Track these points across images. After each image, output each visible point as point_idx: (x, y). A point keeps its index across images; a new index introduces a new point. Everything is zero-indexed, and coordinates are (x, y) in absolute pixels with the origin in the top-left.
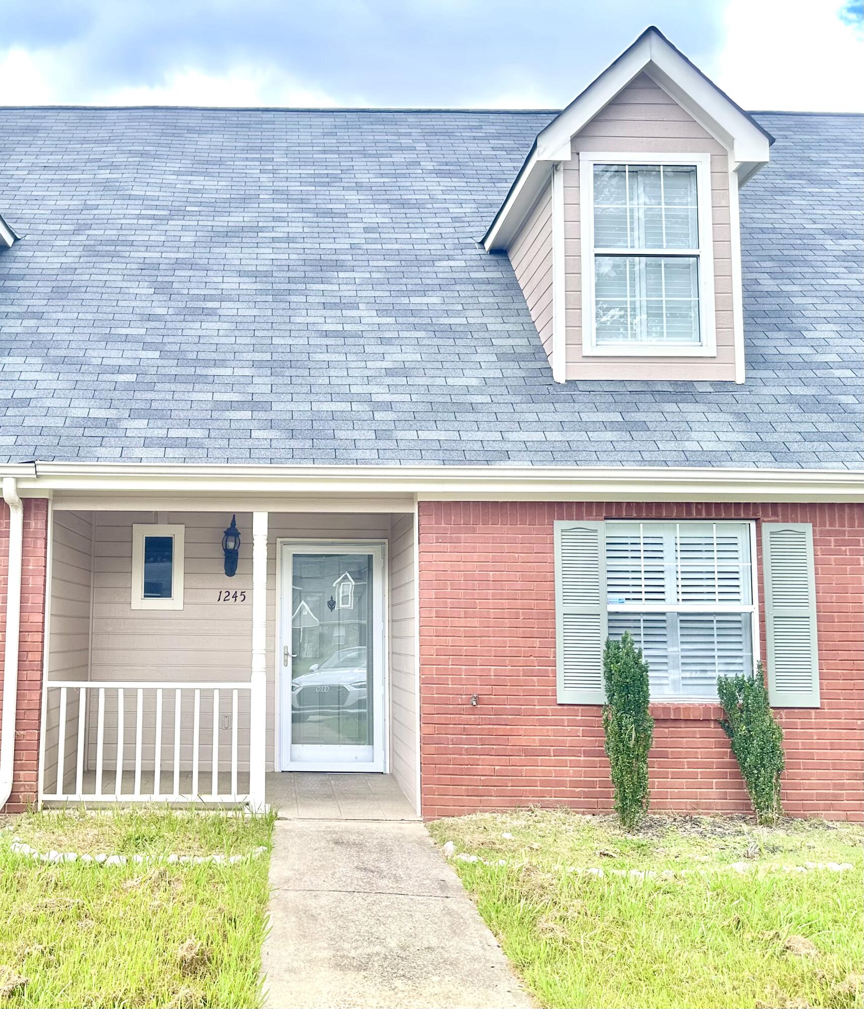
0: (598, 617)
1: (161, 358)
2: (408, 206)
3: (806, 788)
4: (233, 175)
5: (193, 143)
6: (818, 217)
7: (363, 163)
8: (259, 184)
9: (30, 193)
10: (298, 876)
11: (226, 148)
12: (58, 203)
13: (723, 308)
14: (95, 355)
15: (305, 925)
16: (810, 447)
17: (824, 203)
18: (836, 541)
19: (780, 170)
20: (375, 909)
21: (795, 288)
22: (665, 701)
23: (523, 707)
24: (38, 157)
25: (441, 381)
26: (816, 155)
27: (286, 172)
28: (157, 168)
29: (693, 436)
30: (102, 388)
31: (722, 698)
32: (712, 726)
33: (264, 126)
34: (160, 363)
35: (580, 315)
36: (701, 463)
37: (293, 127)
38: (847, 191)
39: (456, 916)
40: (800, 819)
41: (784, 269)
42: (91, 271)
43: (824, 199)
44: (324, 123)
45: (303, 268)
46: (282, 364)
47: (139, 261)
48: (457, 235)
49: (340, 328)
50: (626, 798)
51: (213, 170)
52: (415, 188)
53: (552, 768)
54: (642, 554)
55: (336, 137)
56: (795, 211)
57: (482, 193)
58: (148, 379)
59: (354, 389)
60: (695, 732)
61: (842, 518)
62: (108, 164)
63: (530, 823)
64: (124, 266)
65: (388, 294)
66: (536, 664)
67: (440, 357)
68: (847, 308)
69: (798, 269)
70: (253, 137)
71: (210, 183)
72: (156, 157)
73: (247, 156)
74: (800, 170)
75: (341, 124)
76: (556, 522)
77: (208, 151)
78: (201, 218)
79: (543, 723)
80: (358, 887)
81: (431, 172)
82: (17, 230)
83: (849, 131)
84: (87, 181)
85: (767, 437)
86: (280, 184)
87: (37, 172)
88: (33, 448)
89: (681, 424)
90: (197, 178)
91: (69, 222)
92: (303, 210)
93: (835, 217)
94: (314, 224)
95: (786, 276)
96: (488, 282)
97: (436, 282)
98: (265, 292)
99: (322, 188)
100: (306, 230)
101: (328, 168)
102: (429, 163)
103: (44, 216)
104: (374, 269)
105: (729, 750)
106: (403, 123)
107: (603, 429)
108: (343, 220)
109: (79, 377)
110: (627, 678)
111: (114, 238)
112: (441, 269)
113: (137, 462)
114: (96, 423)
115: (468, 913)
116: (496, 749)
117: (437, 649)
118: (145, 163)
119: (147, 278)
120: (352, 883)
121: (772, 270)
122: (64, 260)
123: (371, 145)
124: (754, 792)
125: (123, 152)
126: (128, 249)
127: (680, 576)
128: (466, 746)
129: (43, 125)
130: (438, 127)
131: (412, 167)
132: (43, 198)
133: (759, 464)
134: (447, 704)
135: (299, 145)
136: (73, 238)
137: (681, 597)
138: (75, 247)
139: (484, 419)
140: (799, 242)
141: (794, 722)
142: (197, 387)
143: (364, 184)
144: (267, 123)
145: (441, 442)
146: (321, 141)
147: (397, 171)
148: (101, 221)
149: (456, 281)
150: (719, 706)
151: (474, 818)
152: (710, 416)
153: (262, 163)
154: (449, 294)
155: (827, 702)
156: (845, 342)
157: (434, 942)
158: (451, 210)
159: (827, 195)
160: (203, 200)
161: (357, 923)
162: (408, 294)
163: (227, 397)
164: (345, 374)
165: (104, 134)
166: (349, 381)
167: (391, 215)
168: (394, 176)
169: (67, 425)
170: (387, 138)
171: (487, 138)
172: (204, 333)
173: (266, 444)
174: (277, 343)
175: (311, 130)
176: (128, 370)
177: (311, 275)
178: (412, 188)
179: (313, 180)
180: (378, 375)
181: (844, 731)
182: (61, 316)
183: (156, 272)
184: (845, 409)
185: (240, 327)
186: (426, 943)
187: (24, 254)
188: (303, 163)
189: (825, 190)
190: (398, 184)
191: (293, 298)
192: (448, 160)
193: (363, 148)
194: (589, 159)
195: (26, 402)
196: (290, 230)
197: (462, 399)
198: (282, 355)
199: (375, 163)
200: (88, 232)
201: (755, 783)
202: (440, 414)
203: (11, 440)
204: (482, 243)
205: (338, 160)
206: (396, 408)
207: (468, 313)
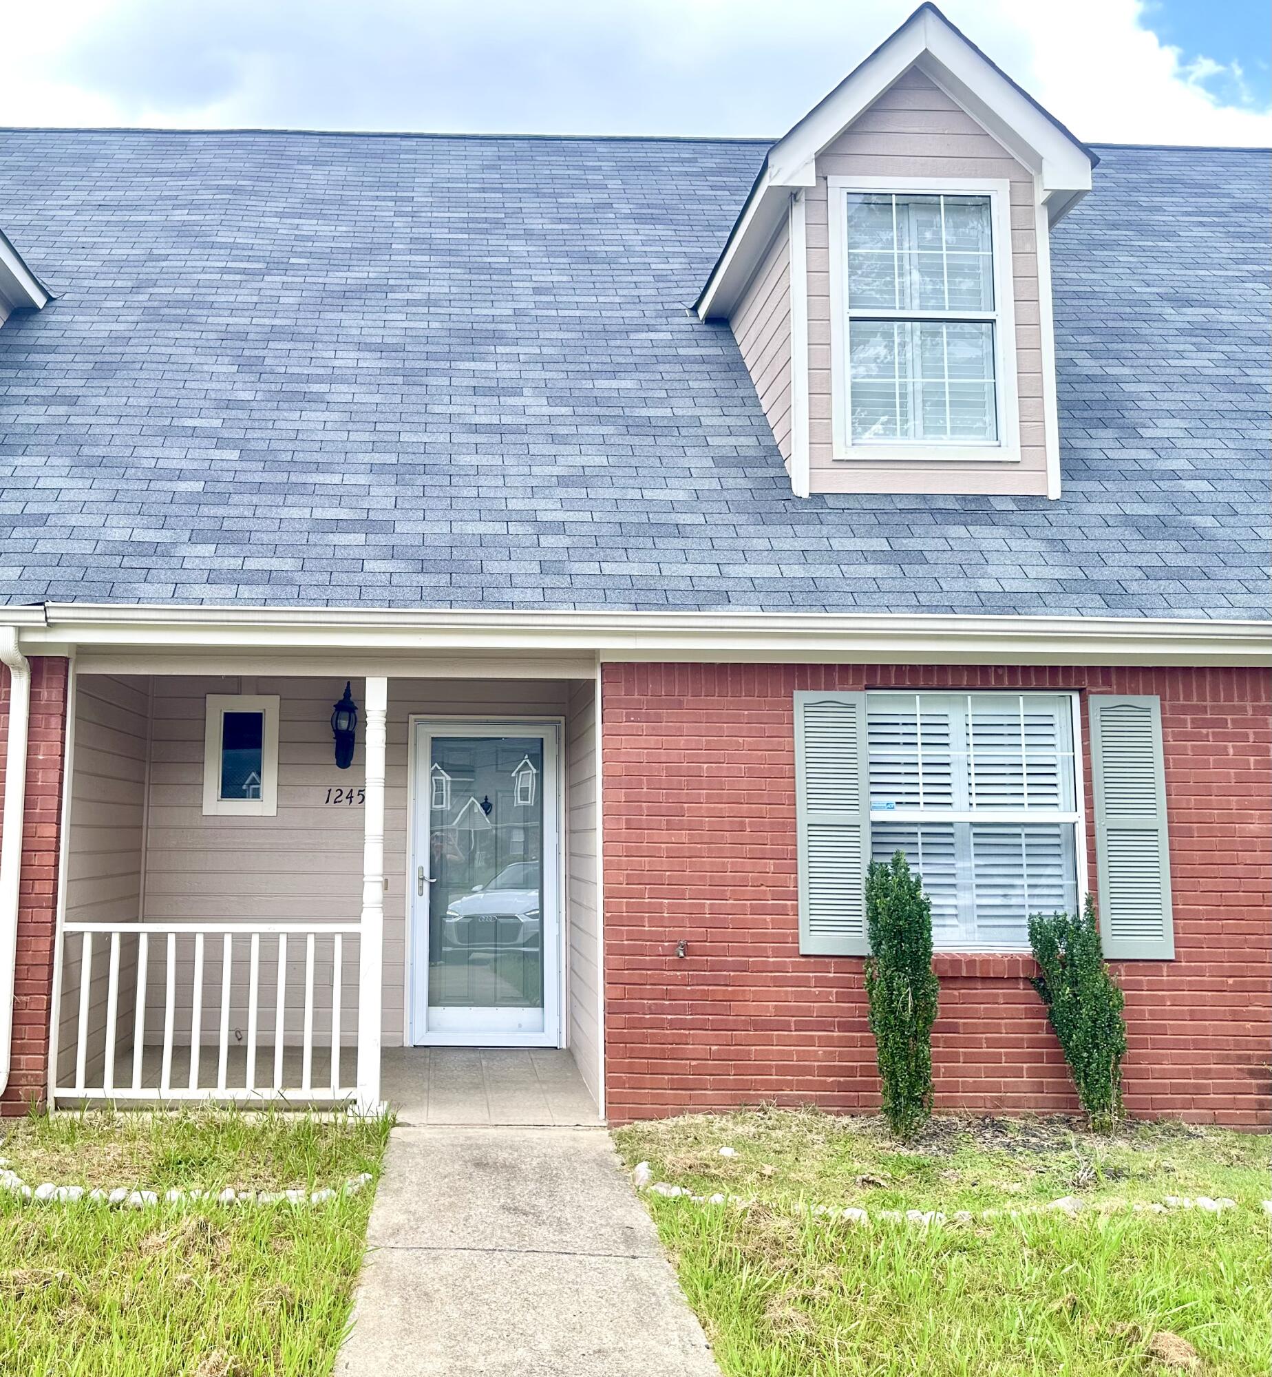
0: (857, 829)
1: (241, 459)
2: (595, 260)
3: (1156, 1076)
4: (358, 218)
5: (305, 176)
6: (1151, 278)
7: (535, 205)
8: (392, 230)
9: (75, 239)
10: (412, 1223)
11: (351, 183)
12: (113, 252)
13: (1028, 396)
14: (147, 455)
15: (413, 1311)
16: (1154, 587)
17: (1159, 260)
18: (1193, 721)
19: (1099, 217)
20: (523, 1280)
21: (1126, 371)
22: (954, 951)
23: (751, 959)
24: (92, 193)
25: (636, 494)
26: (1147, 199)
27: (429, 214)
28: (254, 208)
29: (989, 571)
30: (153, 500)
31: (1036, 947)
32: (1021, 986)
33: (402, 156)
34: (238, 466)
35: (830, 403)
36: (1002, 610)
37: (441, 157)
38: (1189, 245)
39: (645, 1291)
40: (1148, 1122)
41: (1109, 346)
42: (151, 341)
43: (1159, 254)
44: (485, 154)
45: (447, 340)
46: (412, 469)
47: (219, 328)
48: (660, 299)
49: (495, 420)
50: (899, 1095)
51: (330, 212)
52: (604, 237)
53: (793, 1048)
54: (919, 739)
55: (499, 171)
56: (1121, 270)
57: (695, 244)
58: (220, 488)
59: (513, 504)
60: (997, 995)
61: (1201, 688)
62: (186, 202)
63: (762, 1130)
64: (197, 335)
65: (564, 375)
66: (769, 897)
67: (634, 462)
68: (1198, 397)
69: (1128, 346)
70: (387, 170)
71: (325, 229)
72: (253, 193)
73: (378, 194)
74: (1126, 218)
75: (506, 154)
76: (796, 693)
77: (325, 187)
78: (310, 273)
79: (778, 983)
80: (501, 1242)
81: (627, 217)
82: (52, 288)
83: (1189, 168)
84: (155, 224)
85: (1095, 574)
86: (421, 230)
87: (88, 213)
88: (45, 584)
89: (972, 555)
90: (308, 222)
91: (125, 276)
92: (450, 265)
93: (1176, 278)
94: (464, 283)
95: (1112, 355)
96: (703, 360)
97: (631, 360)
98: (393, 371)
99: (478, 236)
100: (454, 290)
101: (487, 210)
102: (624, 206)
103: (91, 270)
104: (545, 343)
105: (1045, 1021)
106: (590, 154)
107: (863, 561)
108: (505, 278)
109: (122, 485)
110: (899, 919)
111: (186, 298)
112: (638, 344)
113: (195, 604)
114: (143, 550)
115: (664, 1286)
116: (712, 1020)
117: (628, 875)
118: (237, 202)
119: (228, 351)
120: (492, 1235)
121: (1093, 347)
122: (115, 326)
123: (547, 181)
124: (1083, 1085)
125: (208, 188)
126: (205, 312)
127: (973, 770)
128: (669, 1017)
129: (102, 152)
130: (638, 159)
131: (600, 210)
132: (94, 246)
133: (1084, 611)
134: (642, 955)
135: (449, 180)
136: (129, 297)
137: (975, 800)
138: (132, 310)
139: (694, 546)
140: (1128, 310)
141: (1138, 981)
142: (290, 499)
143: (535, 232)
144: (407, 152)
145: (633, 578)
146: (479, 176)
147: (581, 216)
148: (171, 276)
149: (658, 360)
150: (1031, 958)
151: (681, 1123)
152: (1013, 544)
153: (398, 203)
154: (647, 376)
155: (1185, 952)
156: (1198, 443)
157: (609, 1341)
158: (653, 266)
159: (1164, 249)
160: (313, 250)
161: (493, 1306)
162: (592, 375)
163: (331, 514)
164: (501, 483)
165: (183, 165)
166: (506, 492)
167: (571, 272)
168: (576, 221)
169: (98, 551)
170: (568, 172)
171: (703, 174)
172: (304, 426)
173: (384, 579)
174: (406, 439)
175: (466, 162)
176: (194, 475)
177: (459, 349)
178: (600, 237)
179: (466, 225)
180: (546, 484)
181: (1209, 993)
182: (103, 401)
183: (243, 344)
184: (1201, 535)
185: (355, 417)
186: (596, 1341)
187: (60, 318)
188: (454, 204)
189: (1160, 244)
190: (582, 232)
191: (431, 380)
192: (650, 202)
193: (535, 186)
194: (841, 185)
195: (43, 519)
196: (432, 290)
197: (664, 518)
198: (412, 456)
199: (552, 205)
200: (151, 290)
201: (1084, 1071)
202: (632, 540)
203: (14, 573)
204: (695, 309)
205: (501, 200)
206: (571, 531)
207: (674, 402)
